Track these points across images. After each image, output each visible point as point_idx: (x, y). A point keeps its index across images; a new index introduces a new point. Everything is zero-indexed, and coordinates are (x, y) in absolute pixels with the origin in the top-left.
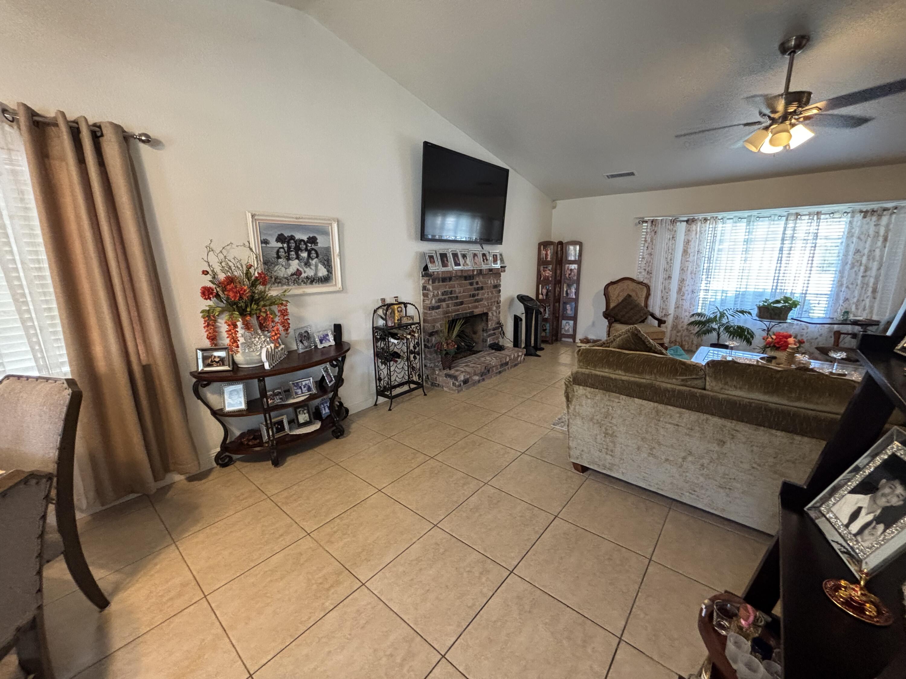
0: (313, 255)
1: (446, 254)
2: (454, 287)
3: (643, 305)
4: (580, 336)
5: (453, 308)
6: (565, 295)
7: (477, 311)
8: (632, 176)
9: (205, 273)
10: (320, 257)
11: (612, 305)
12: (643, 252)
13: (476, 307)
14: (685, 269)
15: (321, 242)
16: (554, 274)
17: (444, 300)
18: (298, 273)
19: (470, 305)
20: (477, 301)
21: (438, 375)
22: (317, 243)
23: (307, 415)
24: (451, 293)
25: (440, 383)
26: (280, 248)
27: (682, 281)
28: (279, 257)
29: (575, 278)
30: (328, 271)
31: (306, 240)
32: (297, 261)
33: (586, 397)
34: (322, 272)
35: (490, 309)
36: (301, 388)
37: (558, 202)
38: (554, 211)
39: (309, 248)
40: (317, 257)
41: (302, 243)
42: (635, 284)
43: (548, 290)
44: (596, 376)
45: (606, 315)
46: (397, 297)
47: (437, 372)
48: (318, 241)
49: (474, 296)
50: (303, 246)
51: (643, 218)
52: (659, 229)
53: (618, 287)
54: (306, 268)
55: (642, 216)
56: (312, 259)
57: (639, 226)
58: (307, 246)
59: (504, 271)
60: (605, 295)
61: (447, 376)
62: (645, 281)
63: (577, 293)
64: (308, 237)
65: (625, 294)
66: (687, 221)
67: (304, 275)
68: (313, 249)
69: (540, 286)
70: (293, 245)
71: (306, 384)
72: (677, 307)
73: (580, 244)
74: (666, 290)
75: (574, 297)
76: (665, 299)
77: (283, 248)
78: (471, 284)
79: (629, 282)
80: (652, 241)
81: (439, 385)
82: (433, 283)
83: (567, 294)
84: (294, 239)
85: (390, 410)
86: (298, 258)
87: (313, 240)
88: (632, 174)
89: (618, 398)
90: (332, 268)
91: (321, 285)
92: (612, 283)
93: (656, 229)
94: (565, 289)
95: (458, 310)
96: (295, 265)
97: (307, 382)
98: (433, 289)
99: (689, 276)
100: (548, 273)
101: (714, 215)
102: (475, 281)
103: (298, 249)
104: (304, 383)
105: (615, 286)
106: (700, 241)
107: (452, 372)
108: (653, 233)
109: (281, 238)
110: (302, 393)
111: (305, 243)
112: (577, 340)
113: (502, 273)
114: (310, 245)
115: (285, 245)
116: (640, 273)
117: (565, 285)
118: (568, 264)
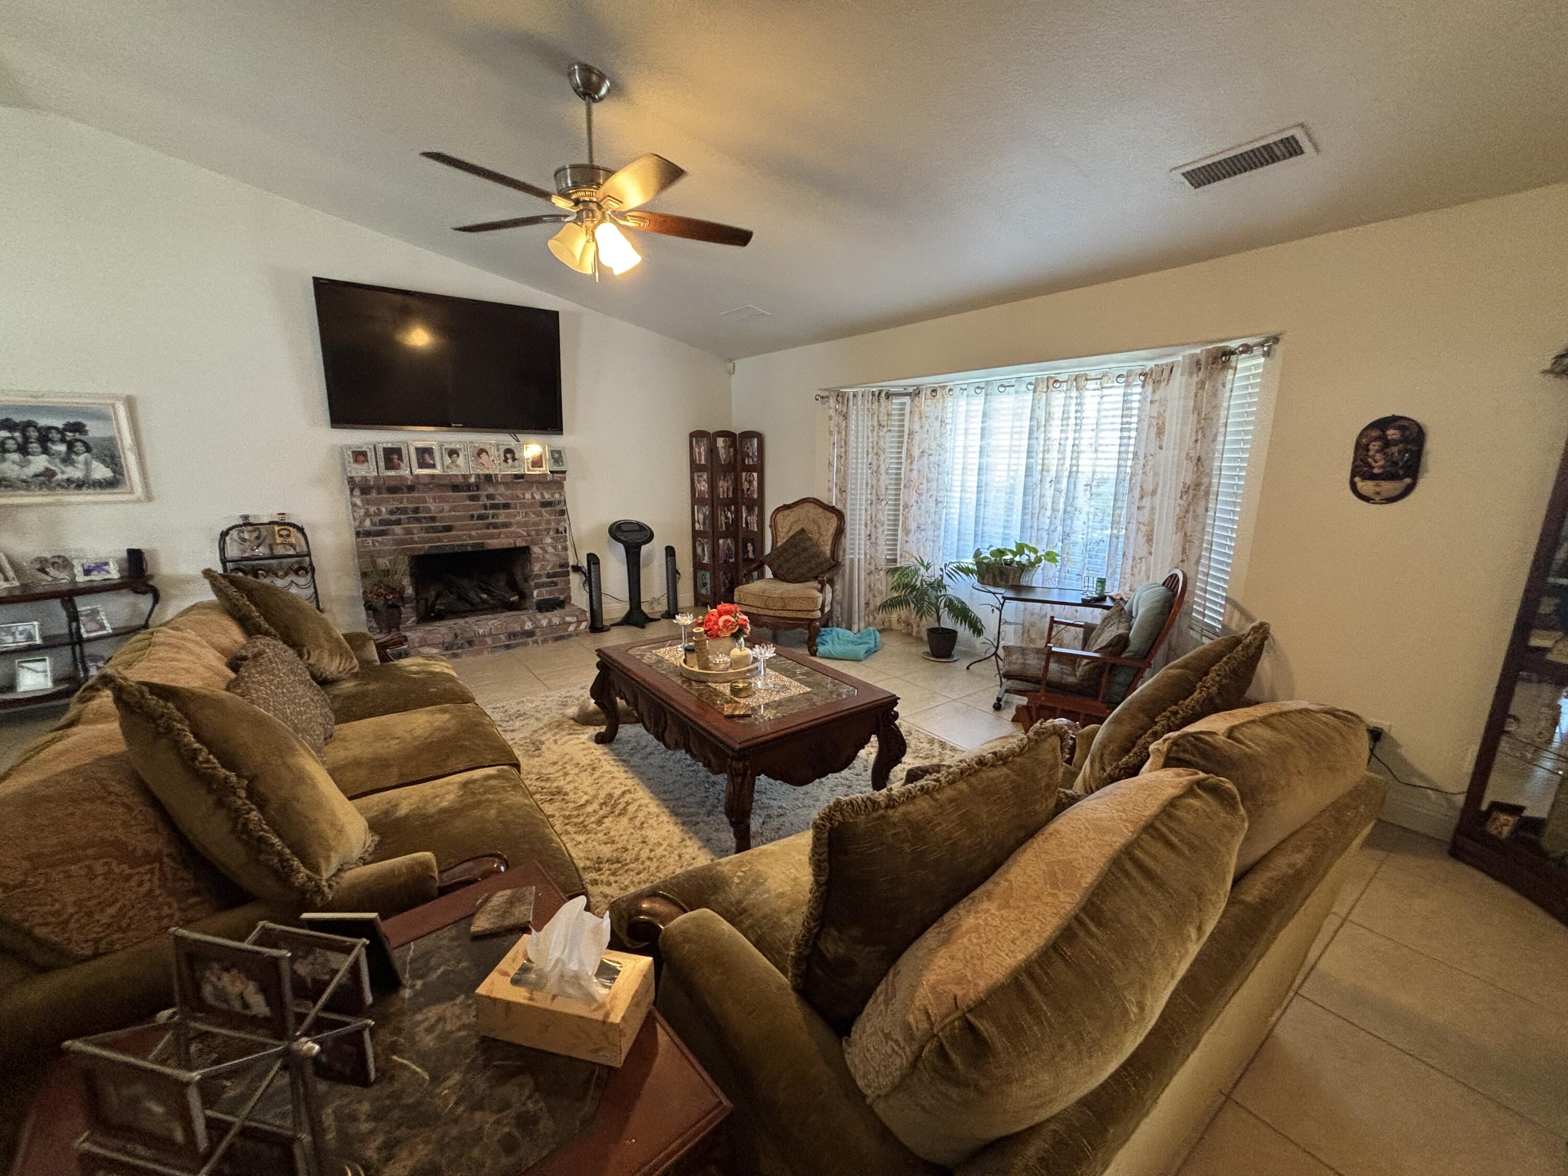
1: (400, 449)
2: (426, 502)
3: (828, 548)
5: (423, 535)
6: (744, 526)
7: (498, 544)
10: (94, 451)
13: (492, 536)
15: (95, 430)
16: (711, 489)
17: (398, 522)
18: (48, 474)
19: (473, 533)
20: (493, 526)
22: (87, 432)
24: (416, 510)
26: (9, 438)
28: (5, 451)
29: (756, 496)
30: (114, 472)
31: (59, 426)
32: (44, 457)
34: (101, 472)
35: (535, 542)
36: (13, 634)
37: (738, 362)
38: (733, 377)
39: (68, 438)
40: (88, 451)
41: (53, 431)
42: (821, 510)
43: (704, 515)
46: (280, 514)
48: (87, 428)
49: (481, 517)
50: (55, 435)
53: (792, 516)
54: (66, 466)
56: (78, 454)
58: (64, 436)
60: (771, 526)
63: (760, 524)
64: (65, 422)
65: (799, 527)
66: (909, 395)
67: (59, 477)
68: (78, 440)
69: (695, 507)
70: (33, 434)
71: (25, 630)
74: (874, 522)
75: (756, 530)
77: (12, 438)
78: (472, 498)
79: (809, 507)
82: (364, 493)
83: (747, 523)
84: (34, 426)
86: (46, 451)
87: (78, 428)
90: (122, 467)
91: (98, 490)
92: (785, 507)
94: (744, 516)
95: (440, 540)
96: (39, 462)
100: (703, 486)
102: (482, 493)
103: (44, 440)
104: (21, 628)
105: (787, 512)
111: (61, 432)
113: (559, 483)
114: (70, 434)
115: (17, 434)
116: (830, 490)
117: (744, 508)
118: (747, 471)
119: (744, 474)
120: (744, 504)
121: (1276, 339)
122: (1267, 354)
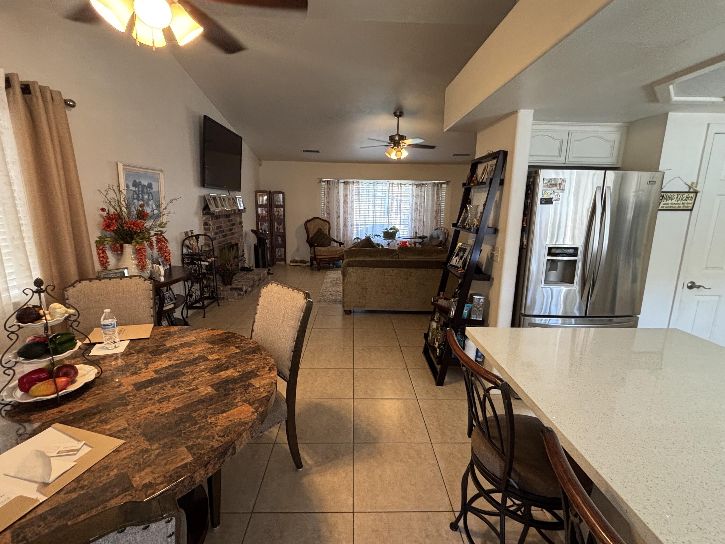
0: (151, 197)
2: (222, 223)
3: (328, 234)
4: (289, 259)
5: (222, 239)
6: (276, 230)
7: (233, 242)
8: (318, 153)
9: (103, 210)
10: (154, 198)
11: (311, 236)
12: (324, 201)
13: (232, 239)
14: (346, 212)
16: (269, 215)
17: (218, 233)
19: (229, 237)
20: (233, 234)
21: (223, 291)
22: (152, 188)
23: (166, 321)
24: (220, 227)
25: (225, 297)
26: (134, 191)
27: (345, 219)
28: (134, 199)
29: (282, 217)
30: (158, 210)
31: (147, 185)
33: (353, 272)
35: (239, 241)
37: (263, 162)
39: (148, 191)
40: (152, 199)
41: (145, 188)
42: (322, 221)
43: (265, 226)
44: (358, 260)
45: (308, 241)
46: (193, 231)
47: (222, 288)
48: (153, 186)
49: (231, 230)
50: (145, 190)
51: (321, 179)
52: (331, 186)
53: (313, 224)
54: (147, 207)
55: (321, 178)
56: (150, 201)
57: (320, 183)
58: (147, 190)
59: (245, 212)
60: (305, 228)
61: (232, 289)
62: (327, 219)
63: (284, 229)
65: (318, 228)
66: (344, 183)
68: (151, 193)
69: (260, 223)
70: (140, 189)
72: (344, 235)
73: (283, 194)
74: (338, 225)
75: (282, 231)
76: (338, 230)
77: (136, 191)
78: (229, 221)
79: (318, 220)
80: (328, 194)
81: (224, 298)
82: (212, 220)
83: (277, 229)
84: (141, 185)
85: (204, 317)
86: (143, 199)
87: (150, 186)
88: (318, 152)
89: (368, 269)
92: (308, 221)
93: (330, 186)
94: (276, 226)
95: (224, 241)
97: (169, 294)
98: (213, 225)
99: (349, 217)
100: (264, 214)
101: (358, 181)
102: (231, 218)
103: (143, 192)
105: (311, 222)
106: (352, 195)
107: (234, 286)
108: (329, 189)
109: (135, 184)
110: (168, 303)
111: (147, 189)
112: (288, 262)
113: (243, 213)
114: (149, 189)
115: (137, 189)
116: (324, 214)
117: (276, 223)
118: (277, 207)
119: (275, 209)
120: (275, 221)
121: (449, 182)
122: (447, 184)
